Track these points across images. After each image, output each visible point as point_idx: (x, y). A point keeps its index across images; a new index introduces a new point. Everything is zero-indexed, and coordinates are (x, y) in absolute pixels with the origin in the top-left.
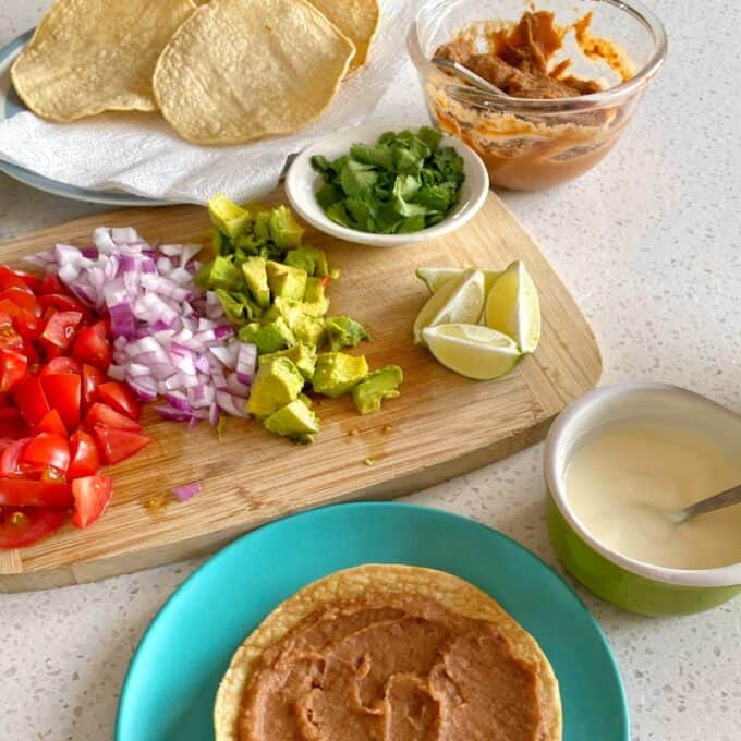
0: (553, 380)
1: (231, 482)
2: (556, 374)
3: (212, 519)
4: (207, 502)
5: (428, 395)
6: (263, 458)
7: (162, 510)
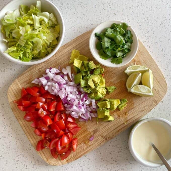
0: (158, 93)
1: (99, 134)
2: (158, 91)
3: (99, 144)
4: (96, 140)
5: (132, 103)
6: (104, 126)
7: (88, 144)
